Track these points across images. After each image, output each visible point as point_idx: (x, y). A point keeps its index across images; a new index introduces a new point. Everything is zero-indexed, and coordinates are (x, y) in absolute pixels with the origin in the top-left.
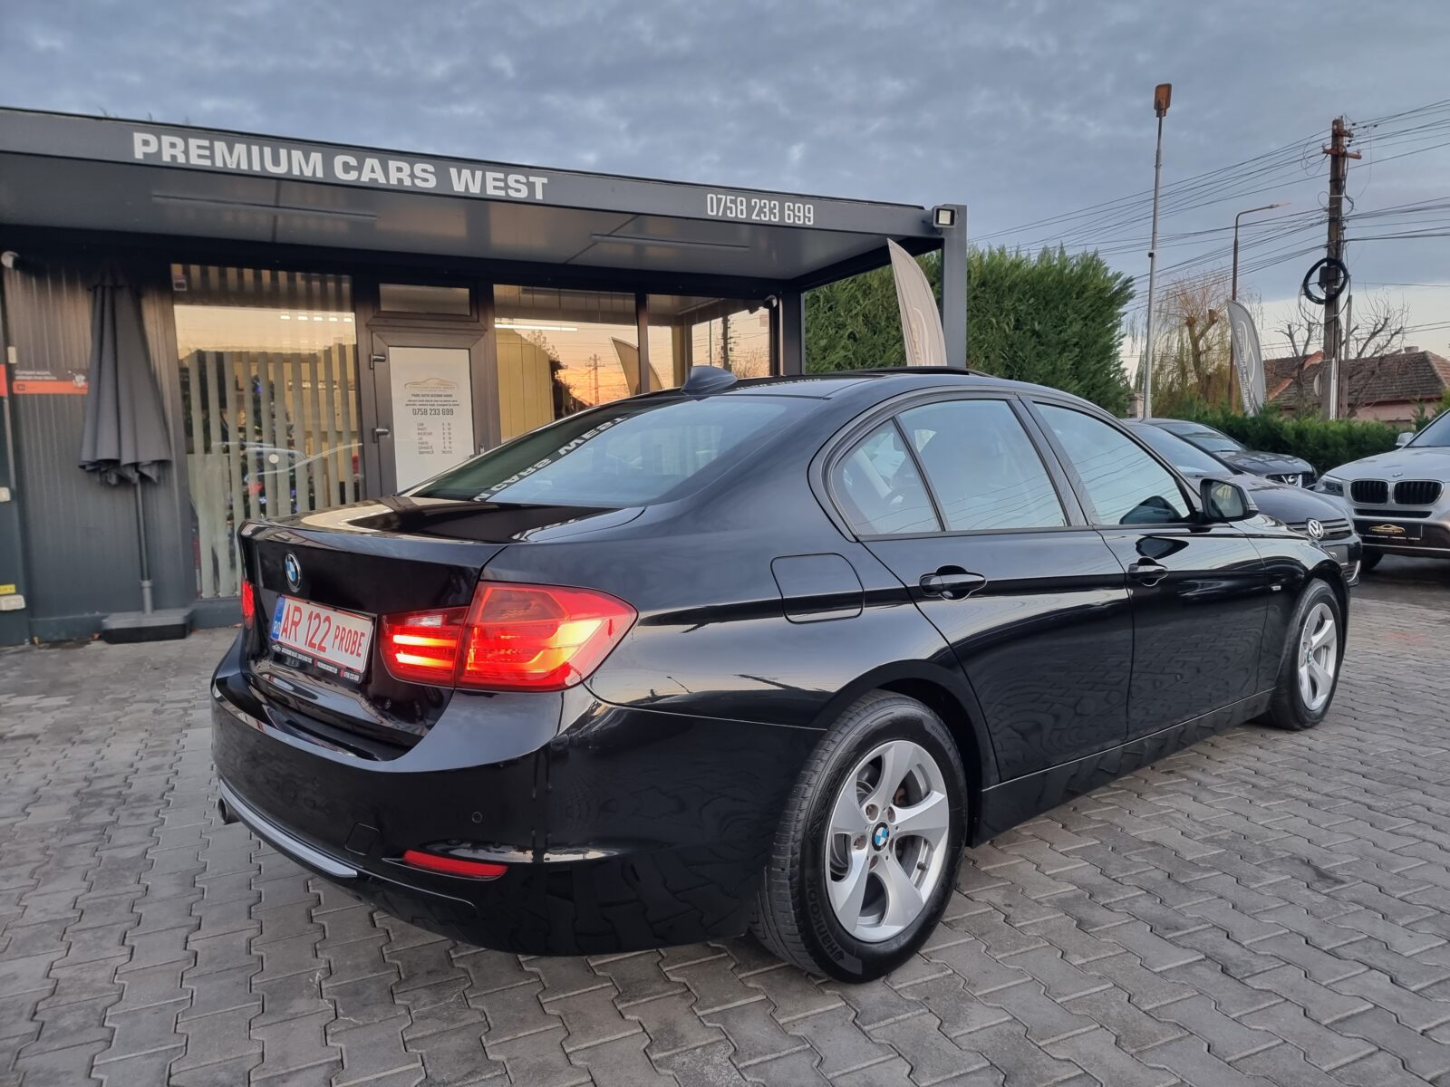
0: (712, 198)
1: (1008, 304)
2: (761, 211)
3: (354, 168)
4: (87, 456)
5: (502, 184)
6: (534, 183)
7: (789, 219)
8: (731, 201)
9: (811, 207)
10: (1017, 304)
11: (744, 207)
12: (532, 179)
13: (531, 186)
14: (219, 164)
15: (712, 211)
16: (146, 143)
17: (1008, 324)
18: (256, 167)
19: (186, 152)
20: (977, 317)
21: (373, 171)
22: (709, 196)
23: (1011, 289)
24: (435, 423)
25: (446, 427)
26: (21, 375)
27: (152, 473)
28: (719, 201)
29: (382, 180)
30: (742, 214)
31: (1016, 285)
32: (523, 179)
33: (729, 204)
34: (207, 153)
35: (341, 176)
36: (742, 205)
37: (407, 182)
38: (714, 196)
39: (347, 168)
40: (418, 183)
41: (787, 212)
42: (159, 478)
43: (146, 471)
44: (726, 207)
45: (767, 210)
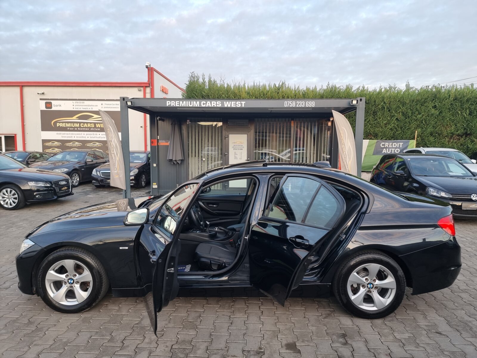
0: (286, 103)
1: (466, 106)
2: (299, 104)
3: (205, 104)
4: (168, 159)
5: (235, 104)
6: (242, 103)
7: (307, 105)
8: (291, 103)
9: (314, 102)
10: (470, 106)
11: (295, 104)
12: (242, 102)
13: (241, 104)
14: (181, 105)
15: (286, 105)
16: (169, 103)
17: (466, 113)
18: (187, 106)
19: (175, 104)
20: (452, 111)
21: (209, 104)
22: (285, 102)
23: (468, 101)
24: (238, 152)
25: (241, 153)
26: (160, 141)
27: (179, 162)
28: (288, 103)
29: (210, 106)
30: (294, 105)
31: (470, 99)
32: (240, 103)
33: (290, 103)
34: (179, 104)
35: (202, 105)
36: (294, 103)
37: (215, 106)
38: (286, 102)
40: (218, 106)
41: (307, 104)
42: (181, 163)
43: (178, 162)
44: (289, 104)
45: (301, 104)
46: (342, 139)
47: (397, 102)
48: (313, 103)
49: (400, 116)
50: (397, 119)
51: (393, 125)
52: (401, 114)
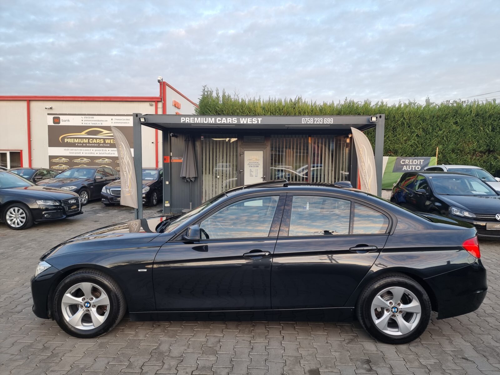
0: (303, 119)
1: (489, 122)
2: (317, 121)
3: (220, 120)
4: (181, 176)
5: (251, 121)
6: (258, 120)
8: (309, 119)
10: (492, 122)
12: (258, 119)
13: (258, 121)
14: (195, 122)
15: (303, 122)
16: (183, 119)
17: (488, 130)
18: (202, 122)
19: (190, 120)
20: (474, 127)
21: (224, 120)
23: (490, 117)
24: (254, 169)
25: (257, 170)
26: (173, 158)
27: (193, 180)
28: (305, 120)
29: (226, 122)
30: (312, 122)
31: (493, 115)
32: (256, 119)
34: (193, 120)
35: (218, 122)
36: (312, 120)
37: (231, 122)
39: (219, 120)
40: (233, 122)
41: (325, 121)
42: (194, 181)
43: (192, 179)
44: (307, 121)
45: (319, 121)
46: (362, 157)
47: (417, 118)
48: (332, 120)
49: (420, 132)
50: (417, 135)
51: (413, 141)
52: (421, 130)
